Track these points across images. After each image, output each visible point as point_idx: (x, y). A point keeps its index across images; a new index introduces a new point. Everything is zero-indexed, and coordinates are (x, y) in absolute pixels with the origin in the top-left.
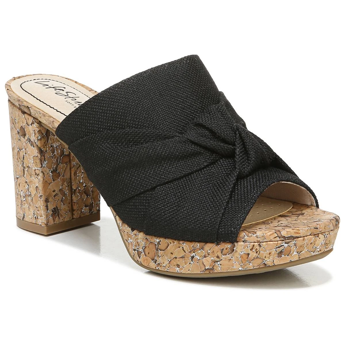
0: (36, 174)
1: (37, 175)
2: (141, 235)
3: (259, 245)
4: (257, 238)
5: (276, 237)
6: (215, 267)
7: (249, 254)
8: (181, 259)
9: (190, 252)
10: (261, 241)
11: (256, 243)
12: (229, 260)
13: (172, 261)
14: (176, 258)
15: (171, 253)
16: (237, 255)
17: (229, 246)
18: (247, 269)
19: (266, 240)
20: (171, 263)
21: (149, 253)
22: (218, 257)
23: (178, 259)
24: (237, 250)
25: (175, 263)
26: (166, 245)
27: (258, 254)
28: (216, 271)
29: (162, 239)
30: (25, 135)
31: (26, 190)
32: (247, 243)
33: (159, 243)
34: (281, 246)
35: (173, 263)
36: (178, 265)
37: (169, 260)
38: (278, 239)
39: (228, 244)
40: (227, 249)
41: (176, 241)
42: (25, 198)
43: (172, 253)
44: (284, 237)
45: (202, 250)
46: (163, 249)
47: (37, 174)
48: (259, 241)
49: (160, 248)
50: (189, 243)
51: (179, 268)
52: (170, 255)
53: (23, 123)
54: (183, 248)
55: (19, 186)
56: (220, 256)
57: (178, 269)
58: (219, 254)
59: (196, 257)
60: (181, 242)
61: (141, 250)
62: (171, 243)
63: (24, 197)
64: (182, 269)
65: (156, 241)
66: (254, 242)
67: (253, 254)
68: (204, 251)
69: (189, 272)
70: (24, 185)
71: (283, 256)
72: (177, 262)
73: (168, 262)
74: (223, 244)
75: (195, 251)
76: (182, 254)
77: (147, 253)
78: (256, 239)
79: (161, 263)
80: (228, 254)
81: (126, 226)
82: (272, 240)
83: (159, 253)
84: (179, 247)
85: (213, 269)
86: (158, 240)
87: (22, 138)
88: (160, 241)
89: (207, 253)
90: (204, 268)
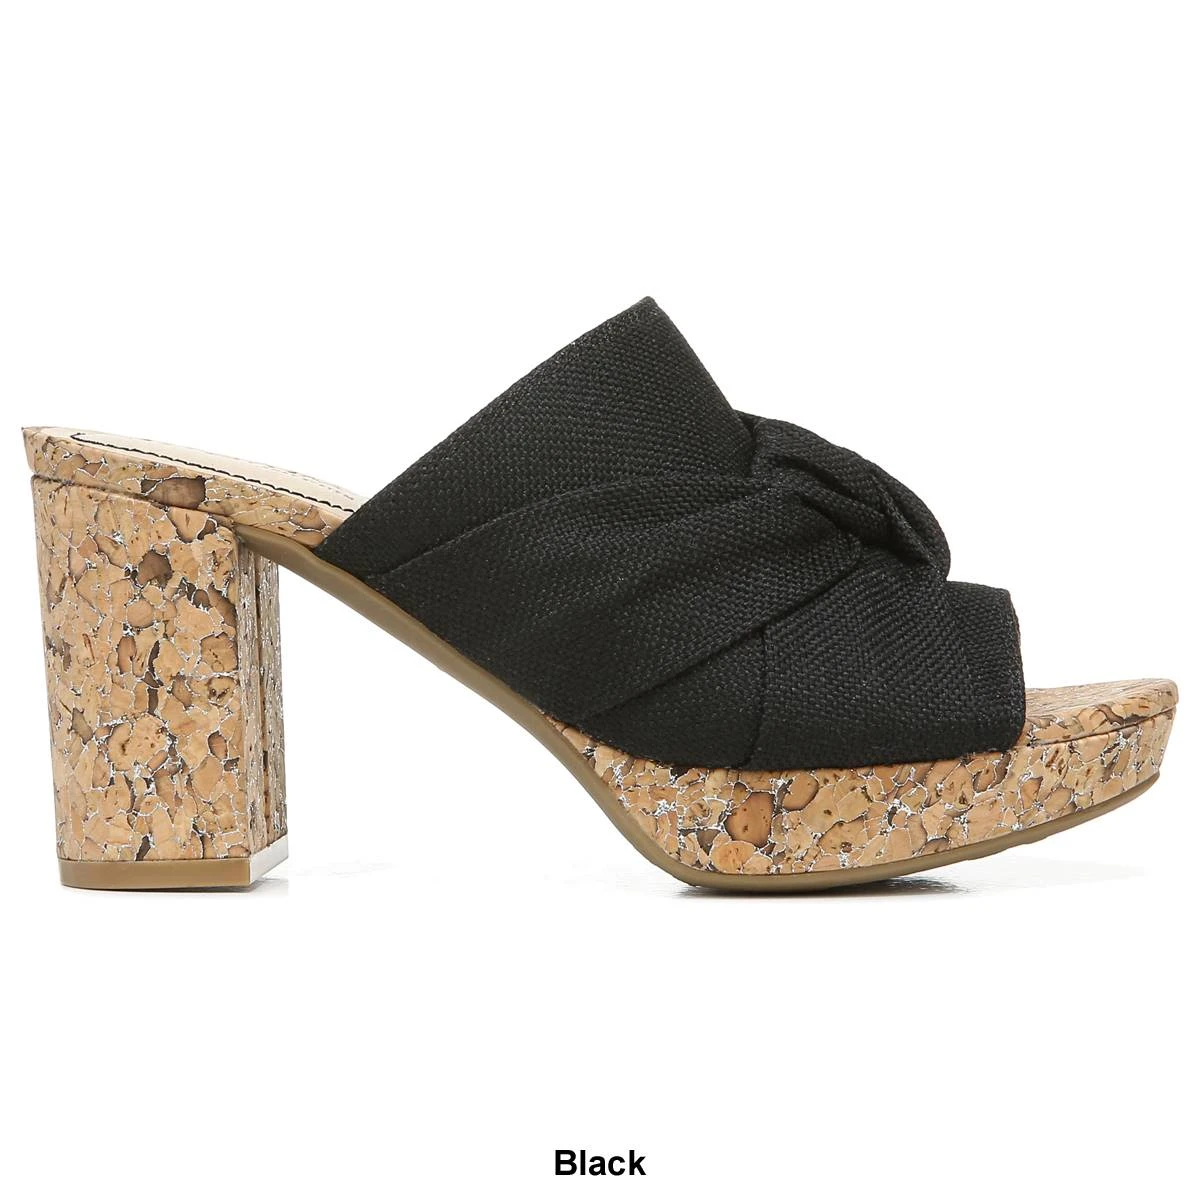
0: (214, 694)
1: (220, 696)
2: (715, 780)
3: (1071, 747)
4: (1065, 727)
5: (1103, 723)
6: (952, 833)
7: (1040, 779)
8: (858, 825)
9: (885, 799)
10: (1071, 738)
11: (1063, 745)
12: (992, 803)
13: (830, 836)
14: (841, 824)
15: (825, 812)
16: (1011, 785)
17: (995, 760)
18: (1033, 825)
19: (1082, 734)
20: (824, 841)
21: (746, 828)
22: (963, 800)
23: (845, 827)
24: (1013, 771)
25: (837, 841)
26: (811, 790)
27: (1062, 776)
28: (953, 844)
29: (795, 777)
30: (166, 575)
31: (161, 758)
32: (1039, 747)
33: (784, 788)
34: (1116, 745)
35: (831, 841)
36: (846, 844)
37: (820, 835)
38: (1108, 726)
39: (992, 756)
40: (988, 771)
41: (845, 771)
42: (152, 786)
43: (828, 812)
44: (1120, 720)
45: (920, 785)
46: (799, 802)
47: (218, 694)
48: (1069, 737)
49: (787, 805)
50: (883, 770)
51: (848, 855)
52: (820, 817)
53: (159, 537)
54: (865, 788)
55: (124, 750)
56: (968, 797)
57: (845, 856)
58: (967, 790)
59: (903, 809)
60: (861, 772)
61: (713, 828)
62: (826, 781)
63: (148, 782)
64: (857, 854)
65: (776, 786)
66: (1056, 742)
67: (1051, 779)
68: (926, 789)
69: (879, 860)
70: (151, 741)
71: (1113, 776)
72: (844, 835)
73: (816, 841)
74: (981, 758)
75: (901, 791)
76: (862, 807)
77: (738, 830)
78: (1059, 734)
79: (791, 851)
80: (991, 787)
81: (650, 765)
82: (1096, 731)
83: (785, 818)
84: (853, 790)
85: (946, 839)
86: (780, 783)
87: (152, 589)
88: (790, 782)
89: (934, 794)
90: (923, 841)
